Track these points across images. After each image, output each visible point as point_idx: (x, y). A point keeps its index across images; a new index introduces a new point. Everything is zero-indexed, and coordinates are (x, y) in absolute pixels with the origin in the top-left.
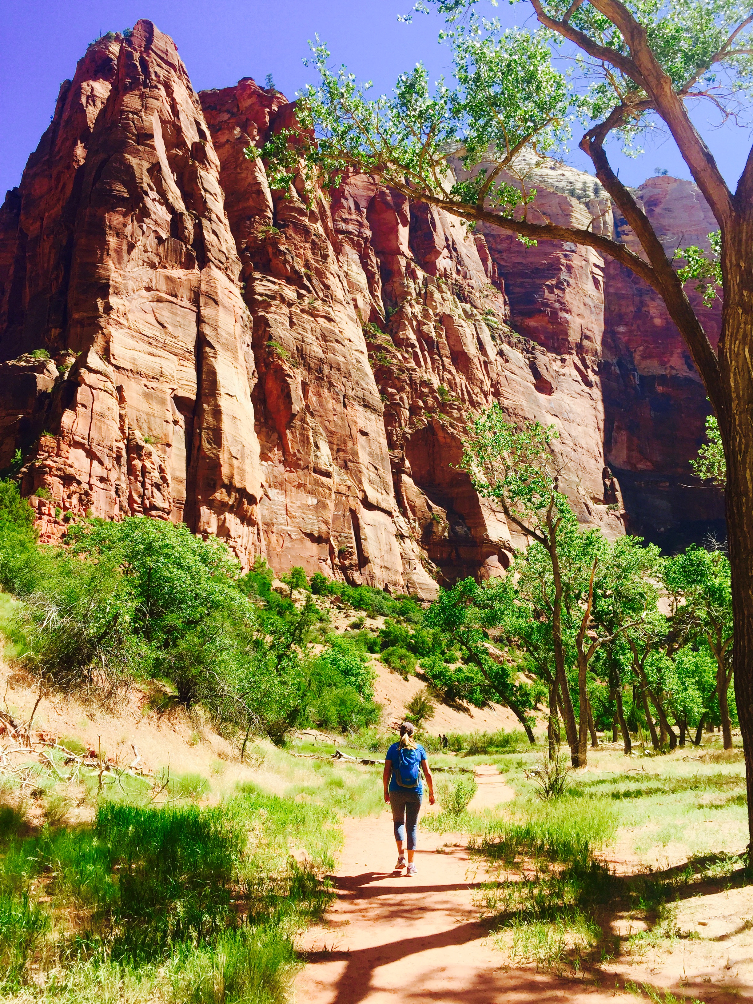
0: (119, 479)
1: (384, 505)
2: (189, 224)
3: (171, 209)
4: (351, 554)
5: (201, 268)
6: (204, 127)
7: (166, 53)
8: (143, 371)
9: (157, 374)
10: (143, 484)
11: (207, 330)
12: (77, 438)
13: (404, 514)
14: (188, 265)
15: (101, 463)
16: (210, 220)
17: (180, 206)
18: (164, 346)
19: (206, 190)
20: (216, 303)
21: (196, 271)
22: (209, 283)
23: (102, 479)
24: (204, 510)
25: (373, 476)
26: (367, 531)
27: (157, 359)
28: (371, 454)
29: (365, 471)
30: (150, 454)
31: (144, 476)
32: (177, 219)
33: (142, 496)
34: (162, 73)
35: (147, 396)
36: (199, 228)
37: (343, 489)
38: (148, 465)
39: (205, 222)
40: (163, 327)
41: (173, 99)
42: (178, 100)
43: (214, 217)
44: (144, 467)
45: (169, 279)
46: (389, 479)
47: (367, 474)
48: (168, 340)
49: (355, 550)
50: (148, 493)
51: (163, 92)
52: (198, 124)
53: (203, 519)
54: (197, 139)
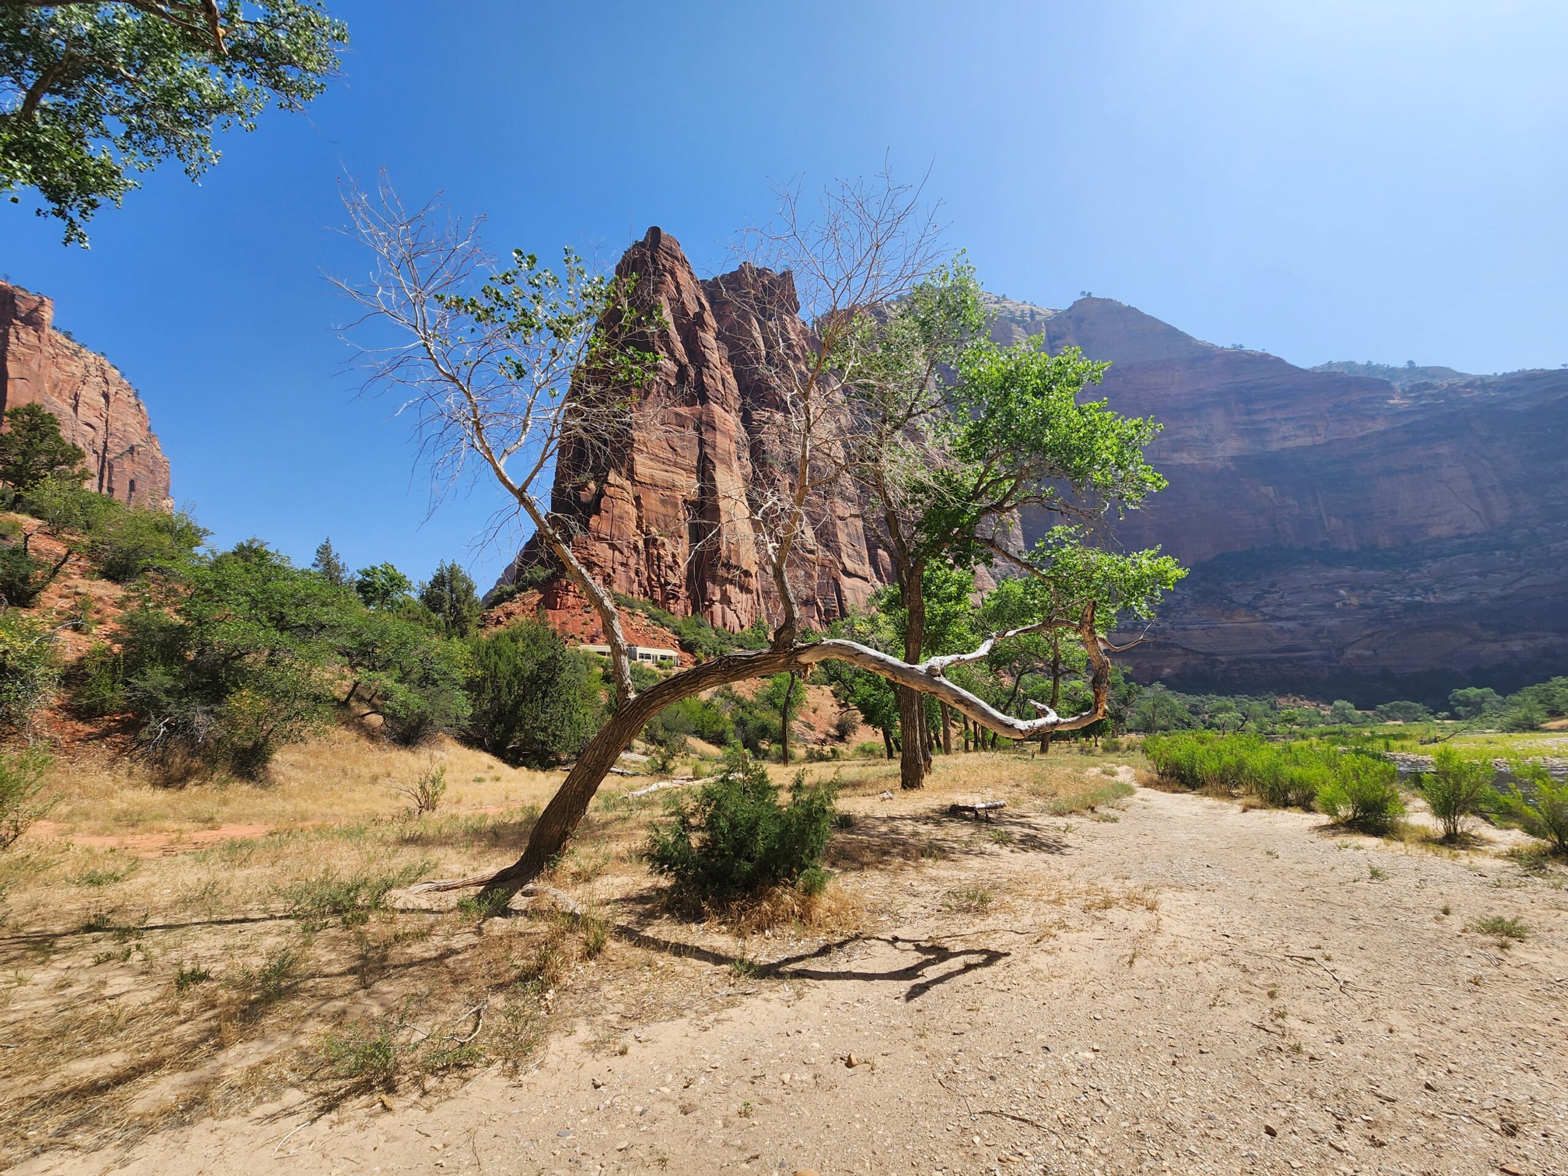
0: (638, 564)
1: (860, 573)
2: (692, 373)
3: (677, 361)
4: (834, 612)
5: (702, 405)
6: (704, 301)
7: (671, 249)
8: (659, 483)
9: (670, 485)
10: (659, 567)
11: (708, 450)
12: (602, 535)
13: (880, 579)
14: (690, 403)
15: (622, 553)
16: (708, 368)
17: (685, 360)
18: (676, 464)
19: (705, 347)
20: (714, 429)
21: (698, 407)
22: (708, 415)
23: (622, 564)
24: (709, 585)
25: (850, 552)
26: (847, 593)
27: (670, 474)
28: (849, 535)
29: (843, 548)
30: (664, 544)
31: (658, 560)
32: (682, 368)
33: (658, 576)
34: (668, 265)
35: (663, 502)
36: (699, 374)
37: (827, 563)
38: (662, 552)
39: (705, 370)
40: (675, 450)
41: (678, 283)
42: (681, 282)
43: (711, 365)
44: (659, 554)
45: (677, 414)
46: (865, 553)
47: (846, 550)
48: (679, 460)
49: (838, 609)
50: (663, 573)
51: (669, 277)
52: (698, 299)
53: (709, 590)
54: (698, 310)
